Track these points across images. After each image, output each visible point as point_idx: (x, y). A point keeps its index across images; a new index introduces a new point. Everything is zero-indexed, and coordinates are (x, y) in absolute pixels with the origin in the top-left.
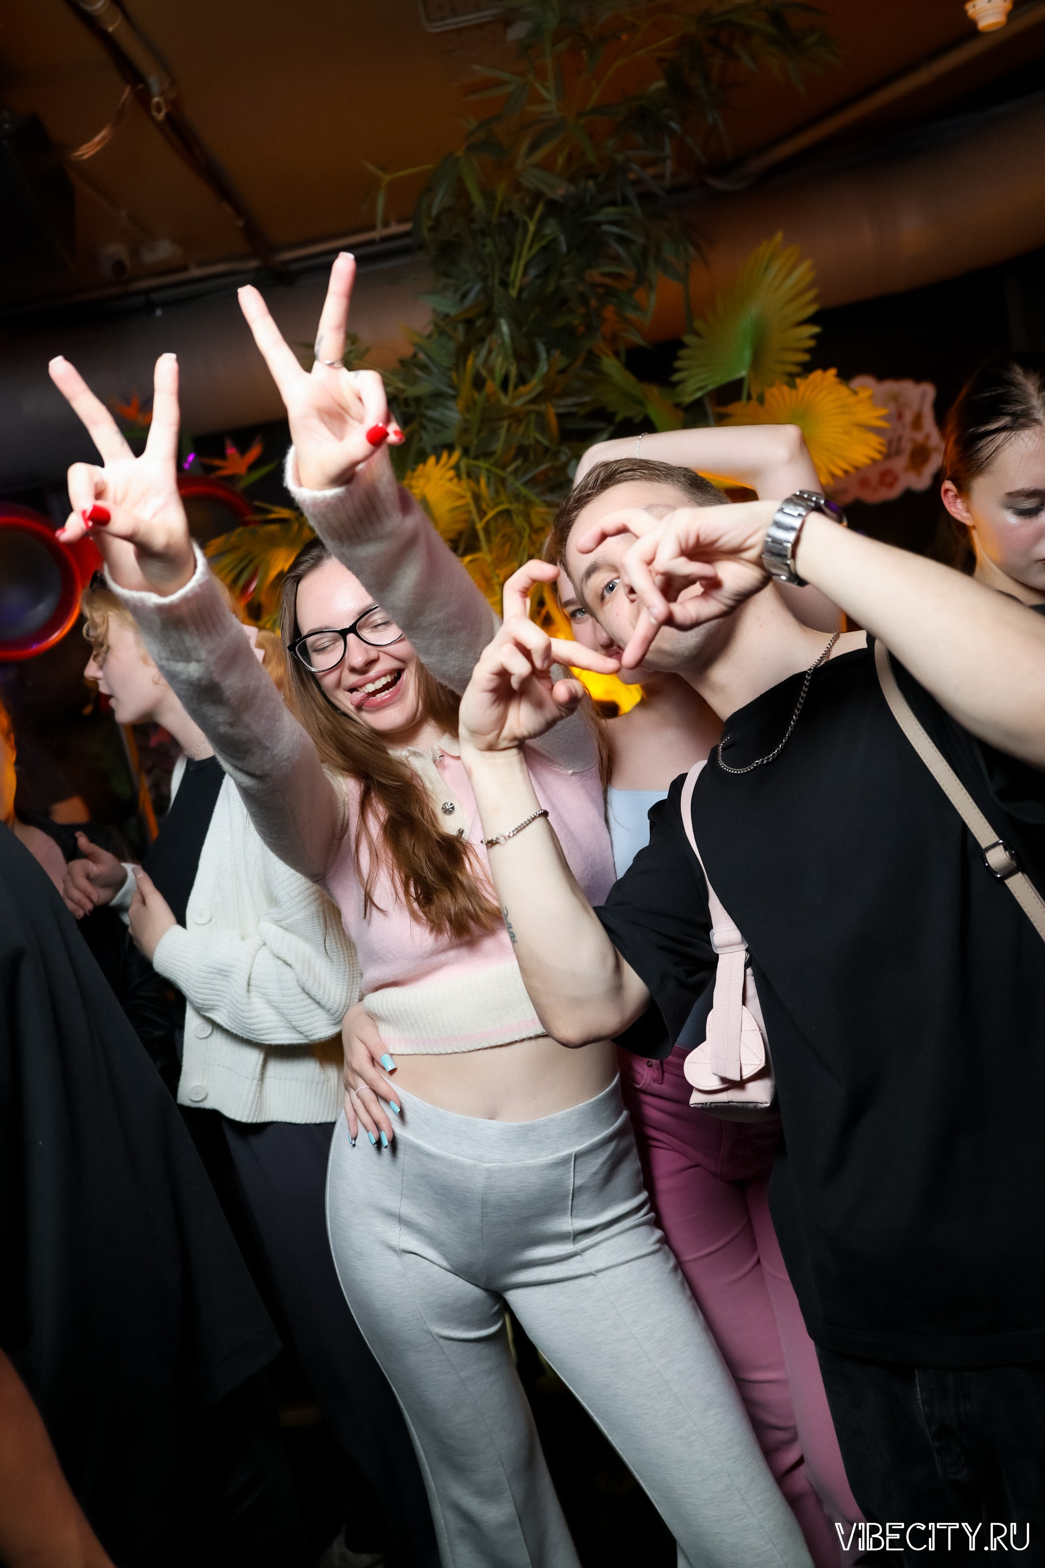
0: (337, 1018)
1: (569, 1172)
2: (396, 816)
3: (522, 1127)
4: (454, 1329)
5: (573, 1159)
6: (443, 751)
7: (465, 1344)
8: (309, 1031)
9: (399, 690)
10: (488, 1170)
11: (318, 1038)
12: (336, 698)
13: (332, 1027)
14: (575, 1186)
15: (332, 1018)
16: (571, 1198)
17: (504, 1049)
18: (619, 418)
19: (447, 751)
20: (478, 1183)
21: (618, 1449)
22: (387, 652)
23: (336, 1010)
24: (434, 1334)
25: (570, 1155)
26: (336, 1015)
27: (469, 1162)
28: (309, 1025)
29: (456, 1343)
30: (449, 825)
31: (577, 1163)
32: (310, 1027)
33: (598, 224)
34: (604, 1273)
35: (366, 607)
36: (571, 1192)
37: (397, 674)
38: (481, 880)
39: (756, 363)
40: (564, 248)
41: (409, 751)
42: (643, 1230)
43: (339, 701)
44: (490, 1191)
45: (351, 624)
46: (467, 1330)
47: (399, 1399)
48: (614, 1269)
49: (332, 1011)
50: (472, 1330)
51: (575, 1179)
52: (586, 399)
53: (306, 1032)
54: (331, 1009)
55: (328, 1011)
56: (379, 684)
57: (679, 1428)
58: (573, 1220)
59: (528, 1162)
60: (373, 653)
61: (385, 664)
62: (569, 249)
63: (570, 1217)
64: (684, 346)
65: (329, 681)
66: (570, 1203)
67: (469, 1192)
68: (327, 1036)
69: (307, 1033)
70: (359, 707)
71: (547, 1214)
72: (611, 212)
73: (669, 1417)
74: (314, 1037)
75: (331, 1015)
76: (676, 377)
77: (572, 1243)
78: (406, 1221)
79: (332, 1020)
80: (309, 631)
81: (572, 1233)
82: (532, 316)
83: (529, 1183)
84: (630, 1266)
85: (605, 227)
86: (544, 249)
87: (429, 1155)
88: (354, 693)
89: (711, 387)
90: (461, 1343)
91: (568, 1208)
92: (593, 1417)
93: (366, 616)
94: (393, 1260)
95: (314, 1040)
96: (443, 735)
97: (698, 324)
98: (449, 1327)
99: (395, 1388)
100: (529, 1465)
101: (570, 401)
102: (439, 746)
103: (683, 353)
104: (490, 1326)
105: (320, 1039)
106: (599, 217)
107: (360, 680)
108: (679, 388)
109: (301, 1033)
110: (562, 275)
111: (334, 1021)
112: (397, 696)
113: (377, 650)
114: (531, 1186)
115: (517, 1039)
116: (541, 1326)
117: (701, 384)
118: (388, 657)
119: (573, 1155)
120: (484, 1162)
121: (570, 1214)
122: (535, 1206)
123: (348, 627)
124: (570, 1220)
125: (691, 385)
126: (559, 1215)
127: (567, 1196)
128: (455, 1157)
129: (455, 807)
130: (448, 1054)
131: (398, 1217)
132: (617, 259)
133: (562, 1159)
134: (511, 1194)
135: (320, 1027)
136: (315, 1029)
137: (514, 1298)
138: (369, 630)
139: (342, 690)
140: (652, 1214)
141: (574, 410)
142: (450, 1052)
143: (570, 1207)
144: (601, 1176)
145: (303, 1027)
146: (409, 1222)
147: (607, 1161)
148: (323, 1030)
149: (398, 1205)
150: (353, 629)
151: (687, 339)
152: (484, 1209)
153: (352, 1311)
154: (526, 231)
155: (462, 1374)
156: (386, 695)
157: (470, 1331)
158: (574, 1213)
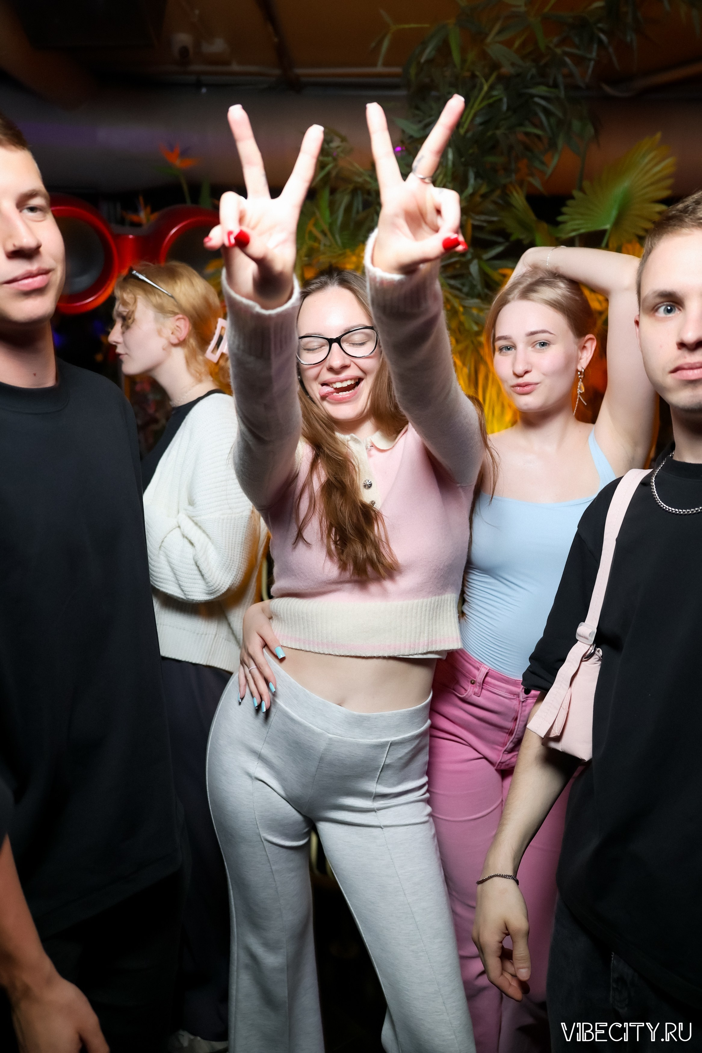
0: (211, 590)
1: (383, 753)
2: (332, 479)
3: (360, 716)
4: (276, 837)
5: (389, 745)
6: (372, 443)
7: (281, 849)
8: (188, 592)
9: (356, 393)
10: (330, 739)
11: (192, 599)
12: (311, 388)
13: (204, 595)
14: (385, 763)
15: (208, 589)
16: (380, 771)
17: (364, 661)
18: (513, 238)
19: (375, 444)
20: (322, 746)
21: (367, 945)
22: (358, 364)
23: (212, 585)
24: (262, 837)
25: (388, 742)
26: (211, 588)
27: (319, 730)
28: (189, 587)
29: (275, 846)
30: (367, 496)
31: (391, 749)
32: (189, 589)
33: (533, 96)
34: (388, 829)
35: (351, 326)
36: (382, 767)
37: (358, 381)
38: (383, 541)
39: (618, 223)
40: (505, 107)
41: (352, 437)
42: (422, 804)
43: (313, 390)
44: (328, 753)
45: (338, 336)
46: (284, 839)
47: (227, 871)
48: (396, 828)
49: (209, 584)
50: (288, 840)
51: (387, 759)
52: (495, 219)
53: (186, 591)
54: (210, 583)
55: (207, 583)
56: (345, 384)
57: (413, 945)
58: (377, 785)
59: (359, 740)
60: (347, 361)
61: (353, 372)
62: (509, 108)
63: (376, 783)
64: (572, 197)
65: (312, 373)
66: (379, 773)
67: (313, 750)
68: (199, 600)
69: (186, 593)
70: (324, 398)
71: (361, 777)
72: (542, 90)
73: (409, 936)
74: (189, 597)
75: (208, 587)
76: (560, 218)
77: (372, 801)
78: (264, 758)
79: (206, 590)
80: (306, 334)
81: (374, 794)
82: (471, 151)
83: (356, 754)
84: (408, 828)
85: (537, 100)
86: (490, 105)
87: (292, 720)
88: (324, 387)
89: (582, 231)
90: (278, 847)
91: (376, 777)
92: (355, 919)
93: (350, 334)
94: (248, 782)
95: (188, 599)
96: (375, 432)
97: (586, 184)
98: (273, 835)
99: (226, 863)
100: (301, 937)
101: (483, 218)
102: (371, 439)
103: (570, 202)
104: (300, 840)
105: (193, 600)
106: (534, 91)
107: (333, 378)
108: (561, 226)
109: (183, 591)
110: (497, 128)
111: (207, 592)
112: (354, 397)
113: (350, 360)
114: (356, 756)
115: (375, 655)
116: (336, 850)
117: (575, 227)
118: (356, 366)
119: (390, 743)
120: (329, 733)
121: (376, 781)
122: (355, 770)
123: (335, 337)
124: (375, 785)
125: (569, 226)
126: (369, 780)
127: (378, 769)
128: (310, 725)
129: (373, 485)
130: (325, 654)
131: (259, 754)
132: (540, 126)
133: (382, 744)
134: (341, 758)
135: (196, 592)
136: (192, 592)
137: (323, 827)
138: (348, 344)
139: (317, 383)
140: (427, 795)
141: (485, 224)
142: (327, 653)
143: (378, 776)
144: (403, 761)
145: (185, 587)
146: (265, 760)
147: (410, 752)
148: (197, 595)
149: (261, 747)
150: (338, 340)
151: (576, 193)
152: (320, 764)
153: (210, 807)
154: (481, 89)
155: (273, 868)
156: (347, 394)
157: (286, 841)
158: (379, 781)
